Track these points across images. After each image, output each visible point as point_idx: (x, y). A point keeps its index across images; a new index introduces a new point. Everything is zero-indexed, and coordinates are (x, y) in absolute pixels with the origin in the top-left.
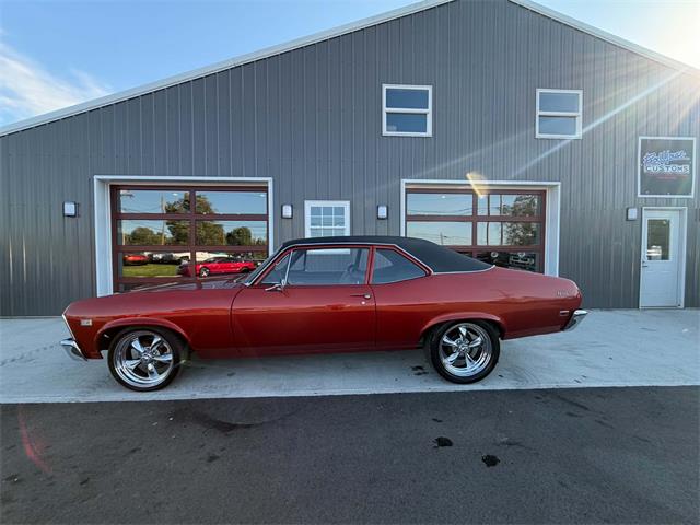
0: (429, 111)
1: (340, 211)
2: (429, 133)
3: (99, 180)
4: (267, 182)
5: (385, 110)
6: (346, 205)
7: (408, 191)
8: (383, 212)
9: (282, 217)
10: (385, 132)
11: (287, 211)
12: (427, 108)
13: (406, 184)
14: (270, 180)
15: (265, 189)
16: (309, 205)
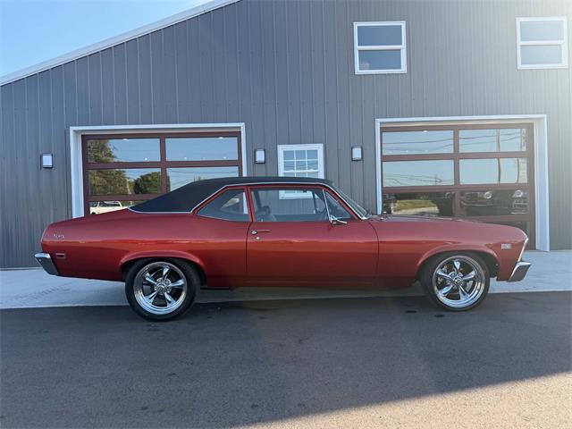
0: (403, 47)
1: (314, 154)
2: (404, 69)
3: (75, 131)
4: (240, 128)
5: (357, 48)
6: (319, 148)
7: (383, 130)
8: (357, 153)
9: (255, 162)
10: (358, 71)
11: (260, 156)
12: (401, 44)
13: (381, 123)
14: (242, 125)
15: (237, 134)
16: (281, 149)
